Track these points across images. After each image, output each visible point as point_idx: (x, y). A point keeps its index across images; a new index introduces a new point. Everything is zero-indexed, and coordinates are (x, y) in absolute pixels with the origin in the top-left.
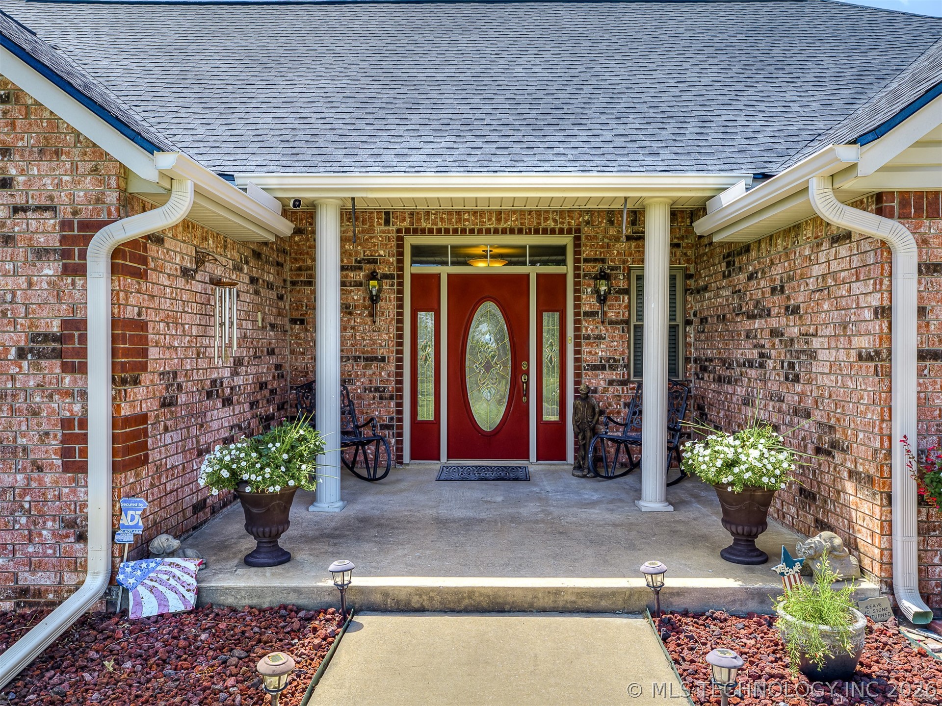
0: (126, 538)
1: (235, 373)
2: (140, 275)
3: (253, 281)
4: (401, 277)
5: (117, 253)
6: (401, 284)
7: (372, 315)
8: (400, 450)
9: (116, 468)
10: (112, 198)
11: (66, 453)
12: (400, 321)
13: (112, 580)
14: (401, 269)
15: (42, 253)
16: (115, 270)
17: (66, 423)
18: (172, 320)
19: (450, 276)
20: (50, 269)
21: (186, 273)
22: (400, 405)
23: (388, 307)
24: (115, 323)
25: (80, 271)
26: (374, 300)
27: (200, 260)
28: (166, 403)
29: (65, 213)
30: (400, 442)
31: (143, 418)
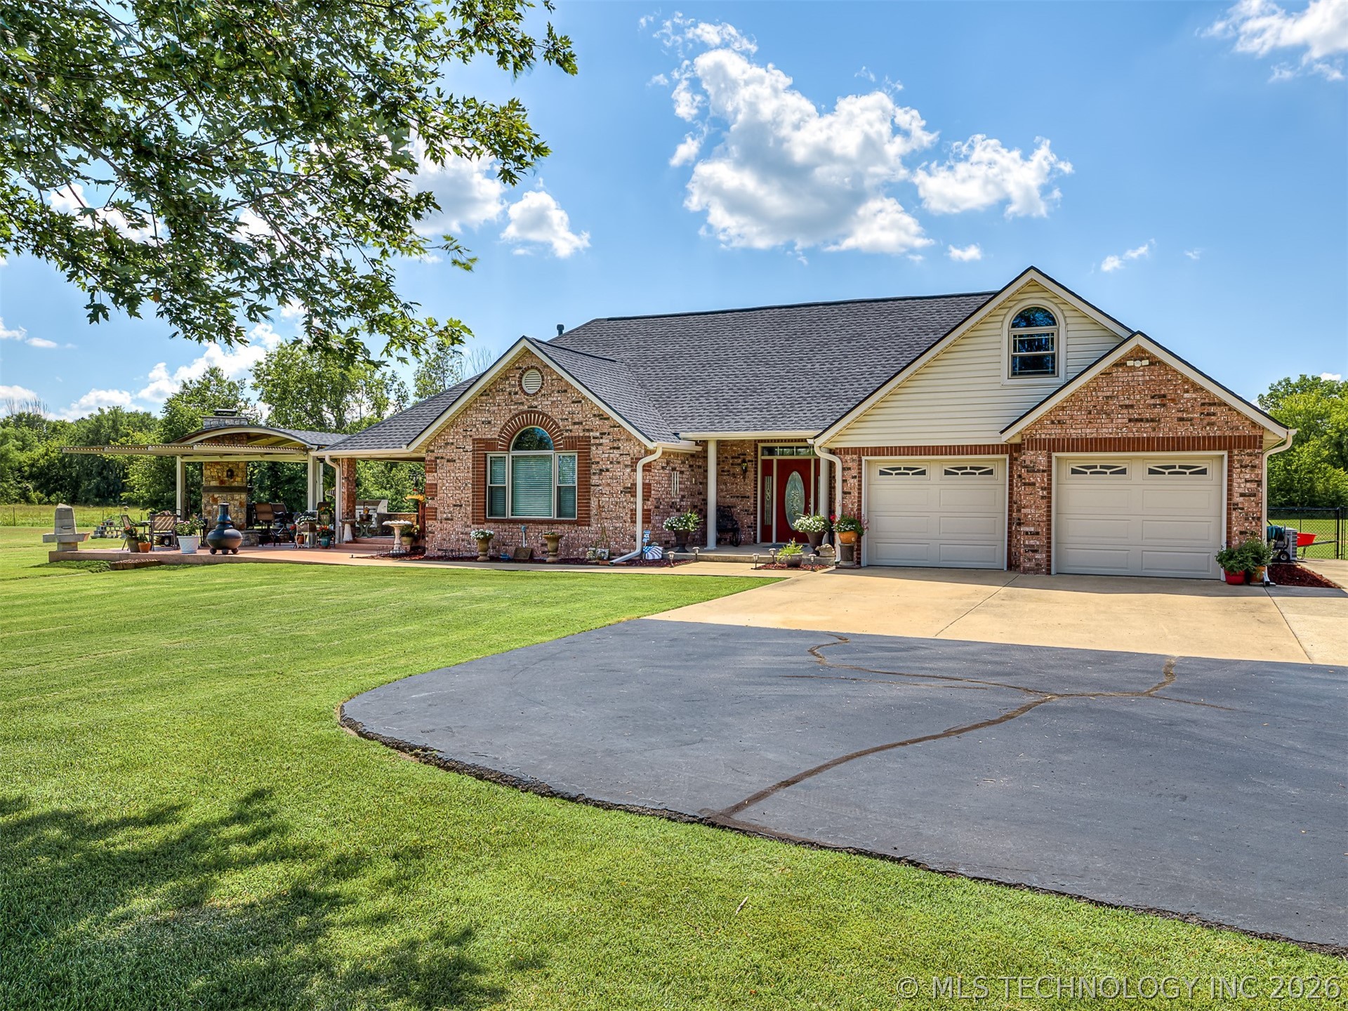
0: (645, 540)
1: (681, 500)
2: (650, 471)
3: (691, 466)
4: (757, 461)
5: (644, 466)
6: (756, 464)
7: (744, 478)
8: (756, 537)
9: (643, 522)
10: (643, 451)
11: (631, 518)
12: (756, 481)
13: (642, 552)
14: (756, 458)
15: (626, 466)
16: (644, 470)
17: (632, 510)
18: (659, 483)
19: (778, 460)
20: (628, 470)
21: (663, 468)
22: (756, 517)
23: (751, 475)
24: (644, 484)
25: (635, 471)
26: (745, 471)
27: (668, 463)
28: (657, 507)
29: (632, 455)
30: (755, 534)
31: (650, 510)
